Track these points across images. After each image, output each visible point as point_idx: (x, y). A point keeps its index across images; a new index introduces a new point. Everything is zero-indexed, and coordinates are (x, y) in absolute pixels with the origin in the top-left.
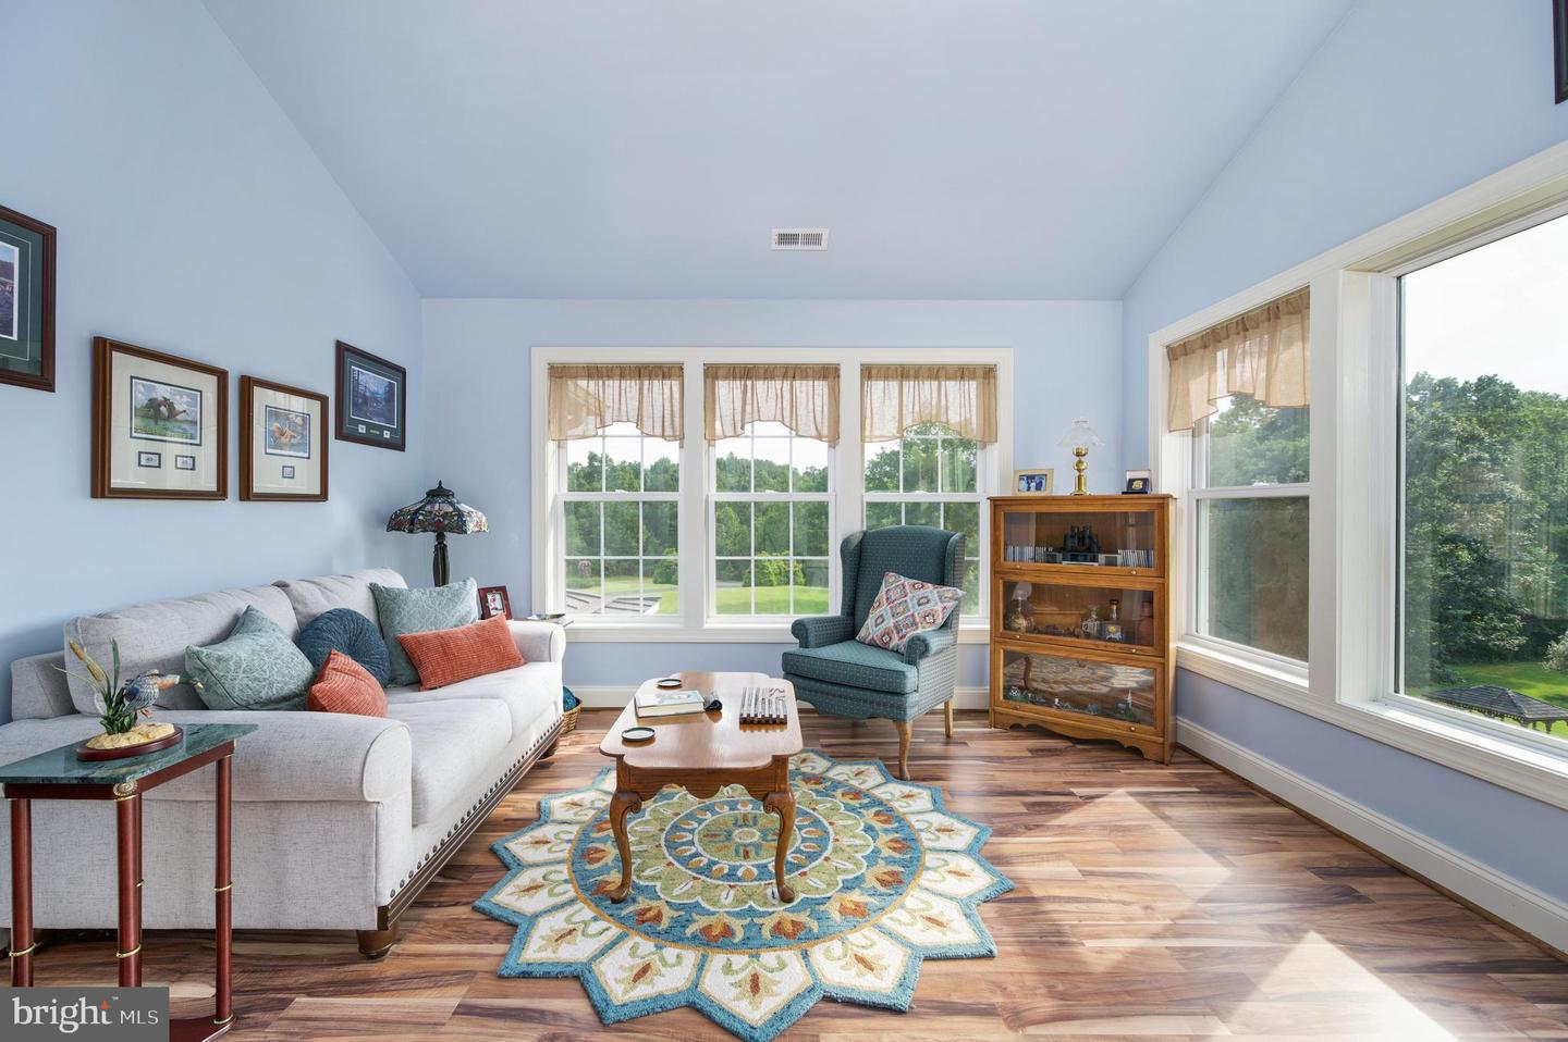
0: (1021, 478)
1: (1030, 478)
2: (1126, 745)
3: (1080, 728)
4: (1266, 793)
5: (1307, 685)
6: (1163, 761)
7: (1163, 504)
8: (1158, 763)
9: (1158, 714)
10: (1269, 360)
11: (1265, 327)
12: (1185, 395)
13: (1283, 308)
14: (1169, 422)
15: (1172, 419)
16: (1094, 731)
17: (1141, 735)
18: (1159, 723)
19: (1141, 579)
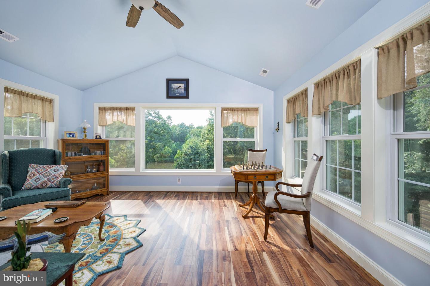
0: (67, 134)
1: (70, 134)
2: (100, 194)
3: (89, 194)
4: (127, 192)
5: (134, 171)
6: (108, 194)
7: (108, 141)
8: (107, 195)
9: (106, 185)
10: (127, 117)
11: (125, 111)
12: (104, 119)
13: (129, 109)
14: (99, 123)
15: (100, 123)
16: (92, 194)
17: (103, 190)
18: (106, 187)
19: (103, 157)
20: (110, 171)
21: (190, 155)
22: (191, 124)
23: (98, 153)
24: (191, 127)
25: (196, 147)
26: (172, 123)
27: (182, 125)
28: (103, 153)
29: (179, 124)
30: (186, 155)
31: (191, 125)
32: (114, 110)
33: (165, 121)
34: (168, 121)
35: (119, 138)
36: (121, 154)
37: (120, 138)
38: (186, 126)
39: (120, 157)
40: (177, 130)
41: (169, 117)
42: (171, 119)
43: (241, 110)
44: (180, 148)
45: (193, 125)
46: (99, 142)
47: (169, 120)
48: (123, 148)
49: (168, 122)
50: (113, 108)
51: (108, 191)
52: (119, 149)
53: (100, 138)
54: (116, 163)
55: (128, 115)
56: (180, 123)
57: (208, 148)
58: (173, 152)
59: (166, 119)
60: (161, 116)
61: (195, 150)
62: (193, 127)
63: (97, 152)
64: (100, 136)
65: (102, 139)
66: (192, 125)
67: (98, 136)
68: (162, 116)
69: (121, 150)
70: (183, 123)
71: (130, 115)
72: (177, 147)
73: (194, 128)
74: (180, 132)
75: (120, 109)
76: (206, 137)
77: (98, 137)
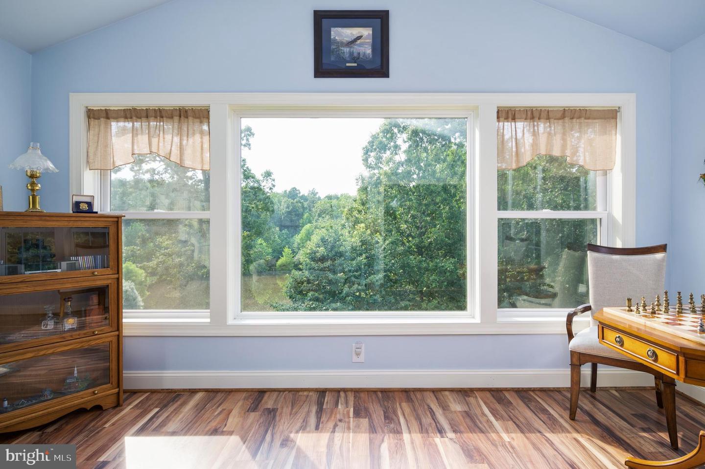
2: (89, 407)
5: (208, 320)
6: (118, 405)
7: (118, 222)
8: (114, 407)
9: (114, 373)
10: (181, 140)
11: (176, 119)
12: (106, 146)
13: (190, 113)
14: (88, 162)
15: (91, 161)
16: (62, 410)
17: (104, 393)
18: (114, 380)
19: (102, 278)
20: (124, 320)
21: (323, 259)
22: (311, 190)
23: (84, 261)
24: (313, 199)
25: (335, 241)
26: (274, 186)
27: (293, 194)
28: (103, 261)
29: (285, 191)
30: (313, 259)
31: (312, 193)
32: (137, 117)
33: (258, 181)
34: (265, 181)
35: (156, 211)
36: (160, 257)
37: (160, 212)
38: (301, 195)
39: (157, 265)
40: (282, 203)
41: (268, 174)
42: (273, 177)
43: (559, 115)
44: (288, 243)
45: (317, 193)
46: (87, 223)
47: (267, 180)
48: (164, 245)
49: (266, 185)
50: (135, 109)
51: (118, 393)
52: (155, 246)
53: (90, 210)
54: (148, 279)
55: (185, 133)
56: (289, 189)
57: (364, 243)
58: (274, 251)
59: (261, 178)
60: (250, 171)
61: (333, 247)
62: (317, 196)
63: (80, 258)
64: (90, 204)
65: (97, 213)
66: (314, 193)
67: (81, 205)
68: (252, 172)
69: (160, 248)
70: (294, 188)
71: (194, 134)
72: (282, 241)
73: (319, 199)
74: (288, 207)
75: (160, 114)
76: (356, 218)
77: (84, 207)
